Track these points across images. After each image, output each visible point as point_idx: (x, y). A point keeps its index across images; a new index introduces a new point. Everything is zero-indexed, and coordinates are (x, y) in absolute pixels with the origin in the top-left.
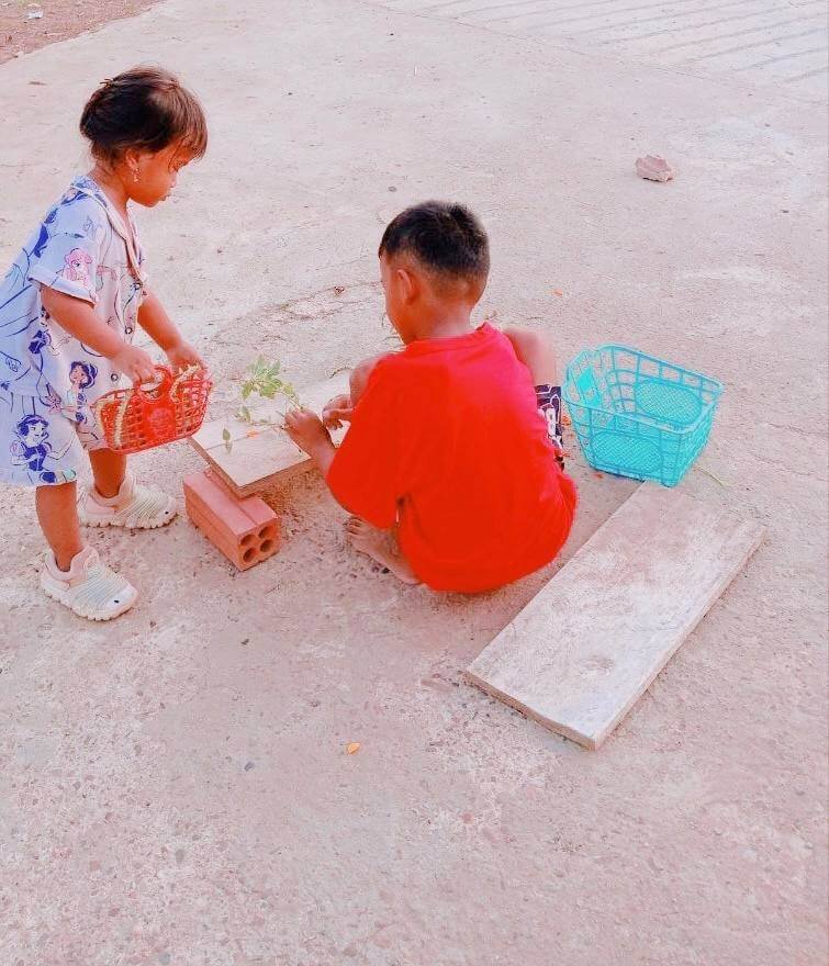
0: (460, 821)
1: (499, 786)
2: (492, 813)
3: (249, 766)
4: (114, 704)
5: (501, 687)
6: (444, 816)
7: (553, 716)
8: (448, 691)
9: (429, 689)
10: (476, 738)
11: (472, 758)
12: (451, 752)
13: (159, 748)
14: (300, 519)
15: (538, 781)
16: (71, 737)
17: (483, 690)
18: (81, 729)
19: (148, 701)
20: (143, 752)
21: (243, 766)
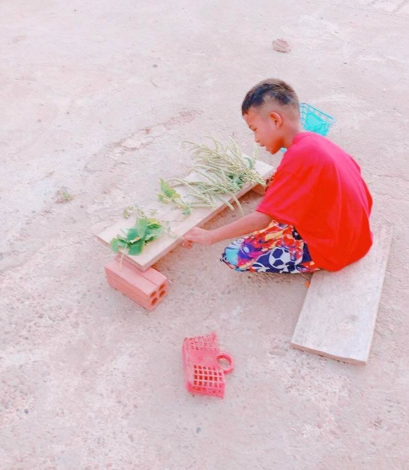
0: (317, 428)
1: (328, 403)
2: (330, 419)
3: (198, 430)
4: (106, 412)
5: (311, 347)
6: (308, 428)
7: (341, 354)
8: (284, 355)
9: (274, 356)
10: (308, 378)
11: (310, 391)
12: (298, 390)
13: (143, 433)
14: (173, 272)
15: (345, 394)
16: (89, 441)
17: (301, 350)
18: (92, 435)
19: (125, 406)
20: (134, 439)
21: (195, 431)
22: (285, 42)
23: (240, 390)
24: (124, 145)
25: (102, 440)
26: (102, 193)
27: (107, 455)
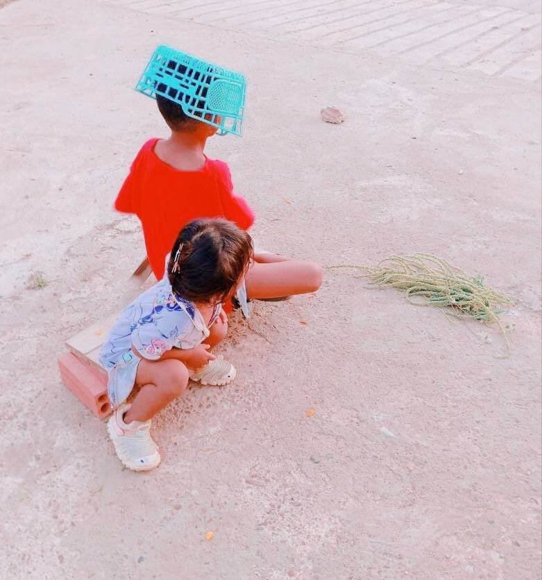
0: (287, 576)
1: (308, 548)
2: (307, 568)
3: (141, 560)
4: (38, 527)
6: (276, 574)
9: (251, 486)
10: (287, 516)
11: (287, 530)
12: (273, 528)
13: (76, 555)
15: (332, 540)
16: (12, 556)
18: (18, 549)
19: (62, 522)
20: (64, 560)
21: (136, 560)
22: (337, 111)
23: (201, 520)
24: (117, 227)
25: (27, 557)
26: (81, 281)
27: (30, 573)
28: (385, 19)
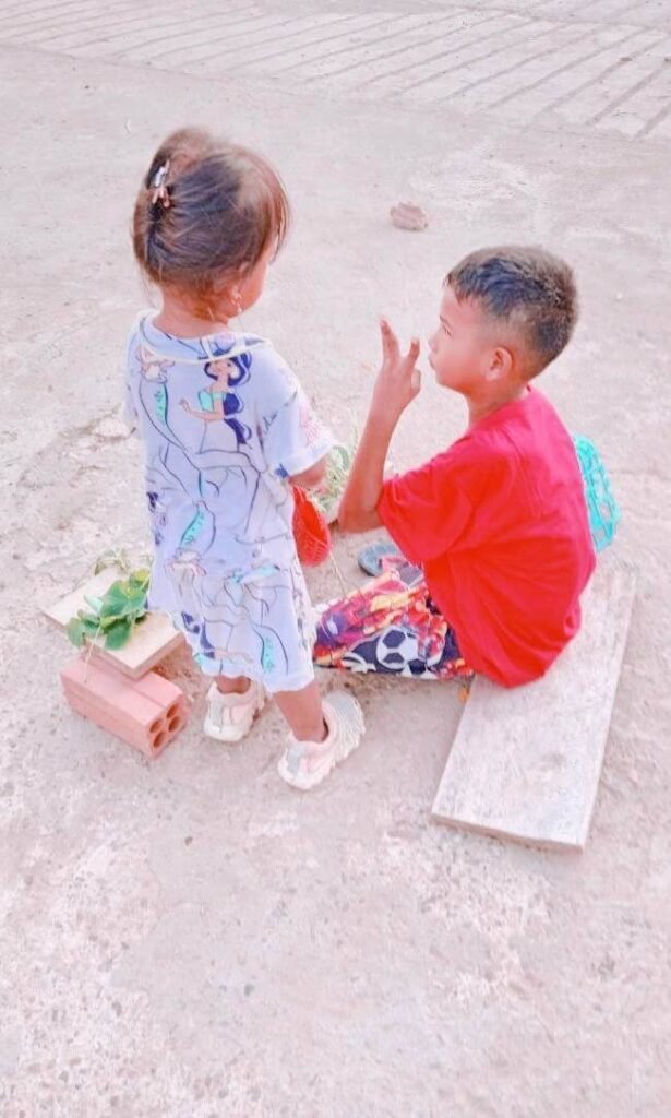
0: (484, 981)
1: (507, 930)
2: (511, 962)
3: (248, 990)
4: (69, 960)
5: (473, 819)
6: (467, 980)
7: (531, 832)
8: (418, 837)
9: (398, 839)
10: (465, 881)
11: (469, 906)
12: (447, 906)
13: (140, 998)
14: (196, 679)
15: (540, 911)
16: (35, 1016)
17: (452, 826)
18: (42, 1004)
19: (106, 945)
20: (124, 1009)
21: (242, 991)
22: (416, 210)
23: (331, 908)
24: (97, 431)
25: (60, 1014)
26: (55, 529)
27: (70, 1041)
28: (457, 50)
